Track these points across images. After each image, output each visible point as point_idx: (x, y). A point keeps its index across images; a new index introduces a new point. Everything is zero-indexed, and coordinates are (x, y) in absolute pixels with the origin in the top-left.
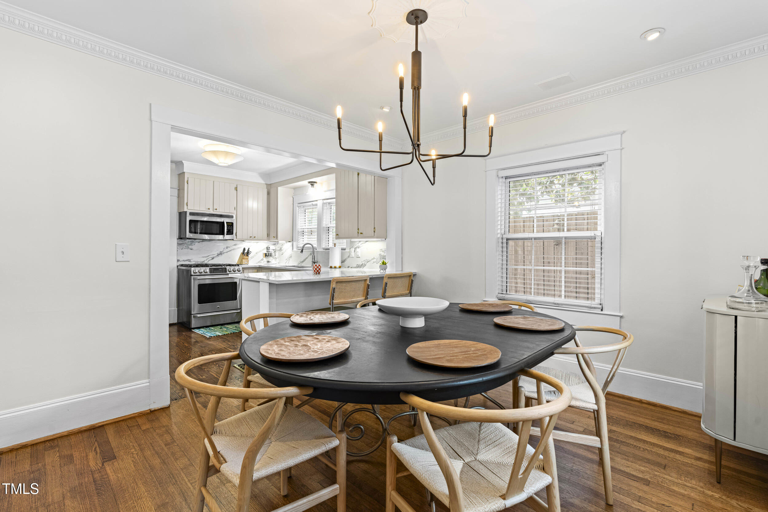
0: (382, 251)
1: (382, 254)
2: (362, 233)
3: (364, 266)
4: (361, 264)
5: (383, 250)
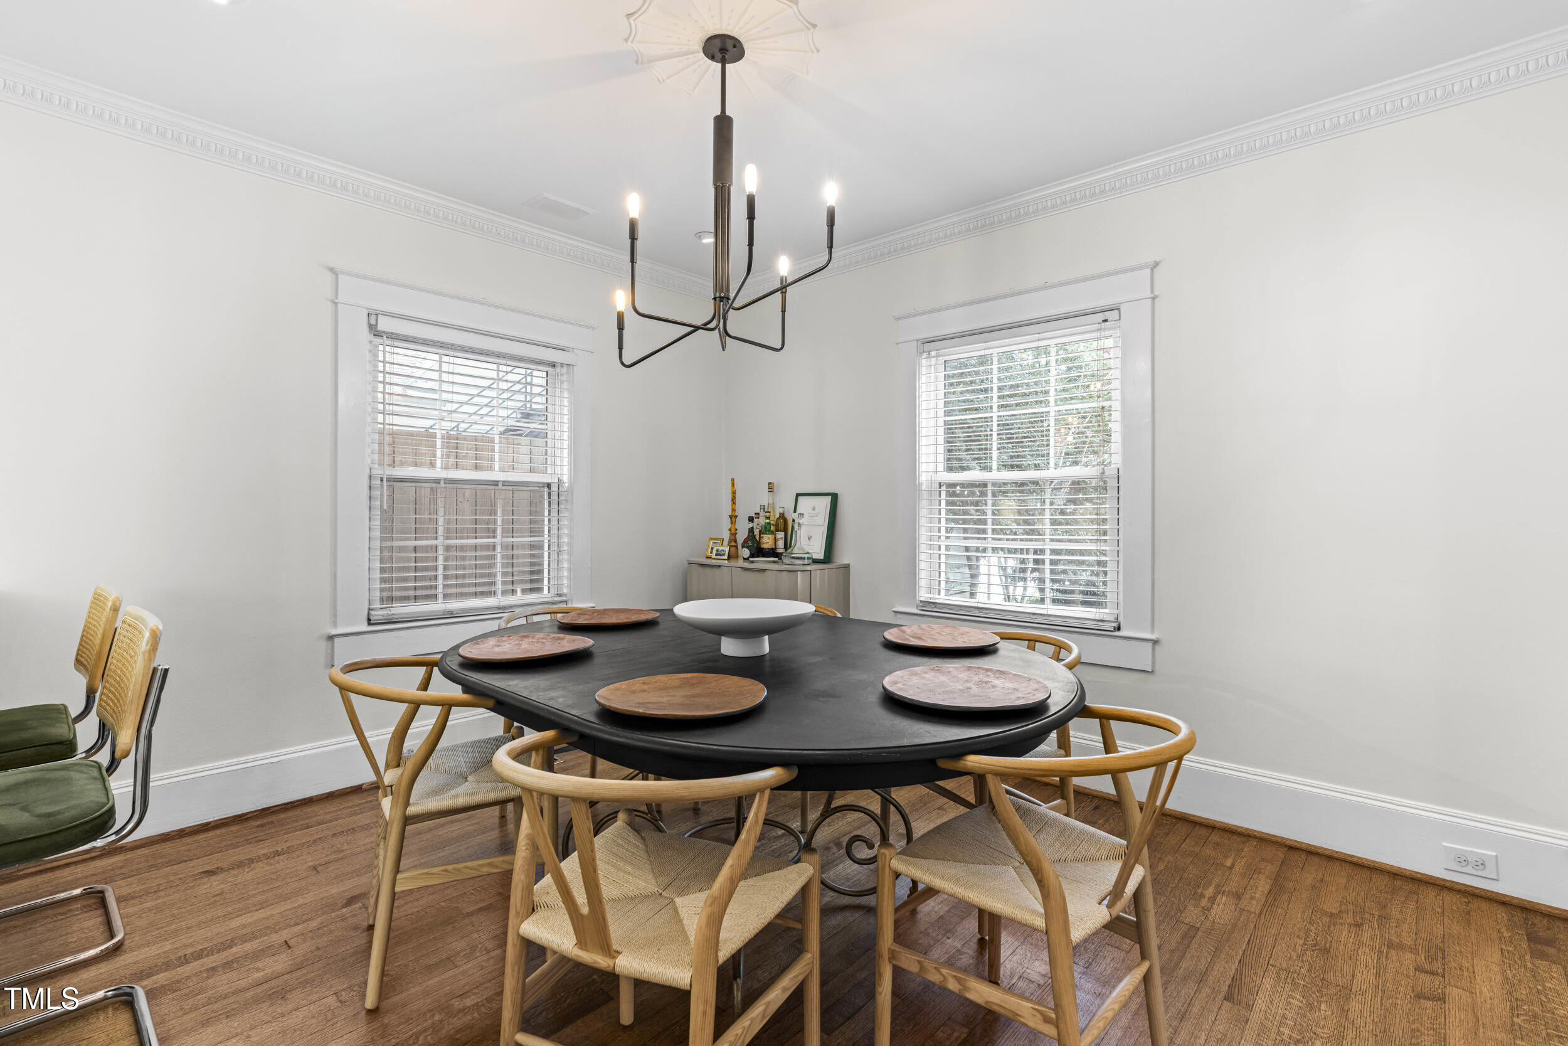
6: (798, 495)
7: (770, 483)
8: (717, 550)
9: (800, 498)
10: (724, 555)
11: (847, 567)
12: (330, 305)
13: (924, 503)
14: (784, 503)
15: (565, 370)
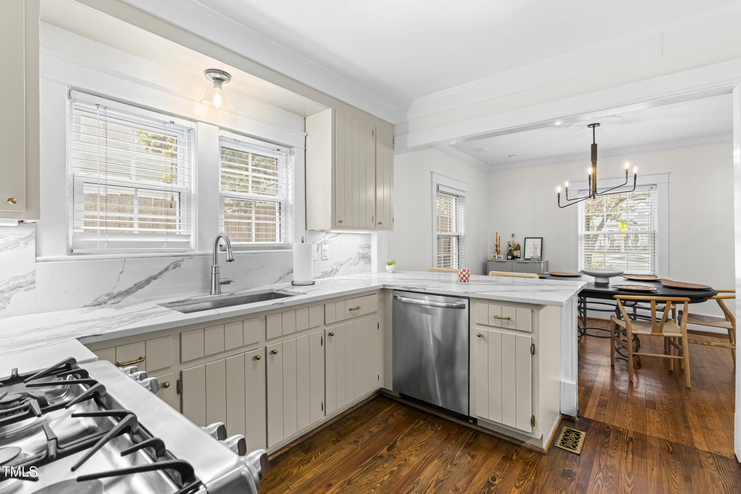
0: (361, 248)
1: (362, 251)
2: (380, 223)
3: (336, 273)
4: (330, 269)
5: (363, 246)
6: (525, 238)
7: (513, 234)
8: (498, 257)
9: (526, 239)
10: (501, 258)
11: (548, 262)
12: (430, 183)
13: (580, 241)
14: (519, 240)
15: (462, 198)
